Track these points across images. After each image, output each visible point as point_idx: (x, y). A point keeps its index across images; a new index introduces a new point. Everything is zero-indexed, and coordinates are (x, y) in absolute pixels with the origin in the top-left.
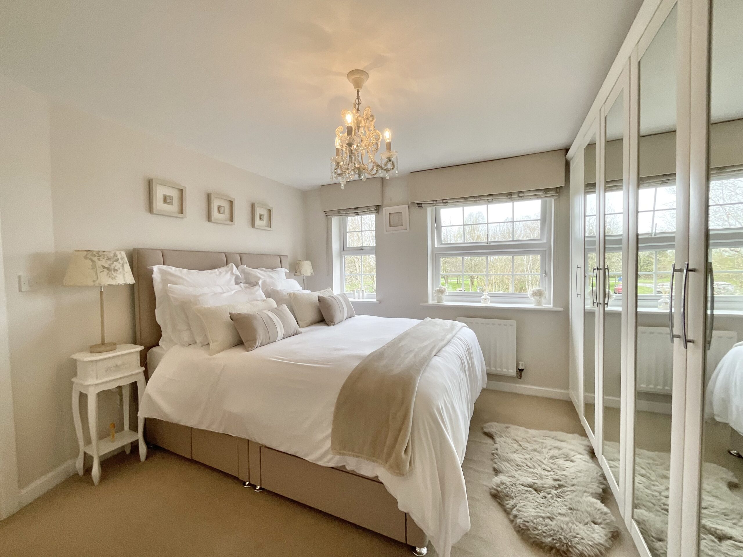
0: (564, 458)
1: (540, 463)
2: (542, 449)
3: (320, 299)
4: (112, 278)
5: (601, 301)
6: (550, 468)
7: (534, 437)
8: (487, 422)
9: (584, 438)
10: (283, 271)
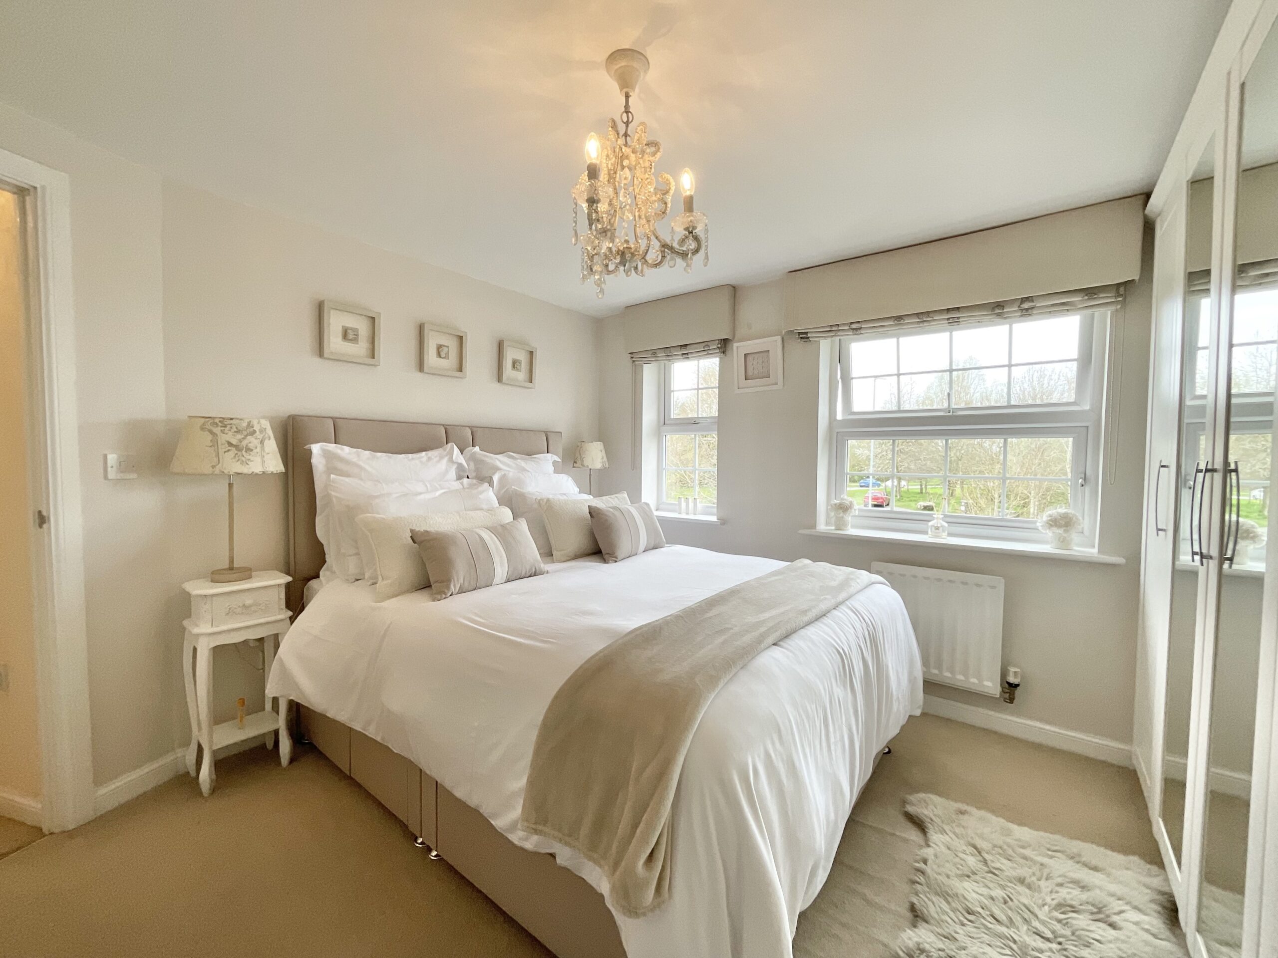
0: (1092, 913)
1: (1027, 915)
2: (1039, 880)
3: (593, 513)
4: (243, 461)
5: (1214, 552)
6: (1053, 932)
7: (1023, 847)
8: (916, 789)
9: (1154, 869)
10: (548, 460)
